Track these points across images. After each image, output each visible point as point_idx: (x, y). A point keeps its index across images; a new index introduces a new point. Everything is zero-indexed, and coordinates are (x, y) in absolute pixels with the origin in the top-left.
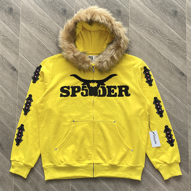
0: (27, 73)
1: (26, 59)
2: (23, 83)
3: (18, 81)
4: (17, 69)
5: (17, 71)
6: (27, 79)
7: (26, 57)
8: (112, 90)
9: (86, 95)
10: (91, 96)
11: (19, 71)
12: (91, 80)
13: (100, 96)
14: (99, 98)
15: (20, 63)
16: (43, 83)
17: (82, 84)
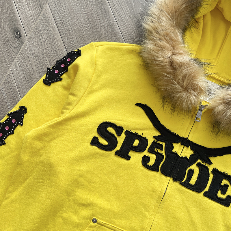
0: (41, 54)
1: (55, 24)
2: (21, 72)
3: (13, 63)
4: (22, 38)
5: (22, 42)
6: (34, 68)
7: (58, 20)
8: (222, 184)
9: (154, 168)
10: (163, 177)
11: (25, 43)
12: (182, 138)
13: (187, 185)
14: (182, 191)
15: (36, 26)
16: (66, 92)
17: (154, 137)
